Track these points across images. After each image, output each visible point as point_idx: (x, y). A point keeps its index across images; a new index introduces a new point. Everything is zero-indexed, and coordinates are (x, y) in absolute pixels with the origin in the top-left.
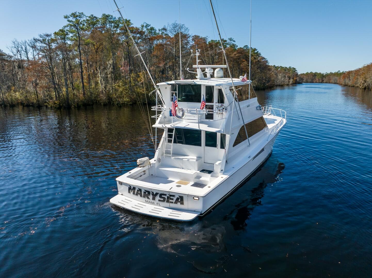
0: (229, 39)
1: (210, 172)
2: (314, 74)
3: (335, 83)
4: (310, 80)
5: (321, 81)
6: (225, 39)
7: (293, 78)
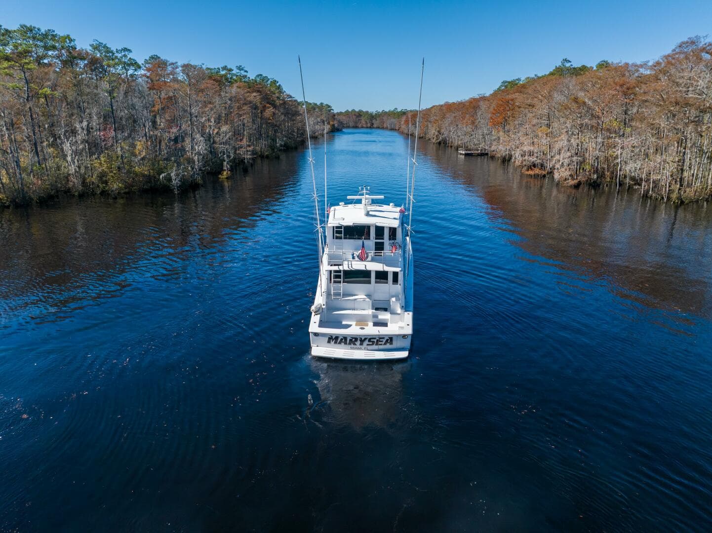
0: (237, 67)
1: (386, 310)
2: (358, 113)
3: (392, 129)
4: (353, 123)
5: (369, 125)
6: (229, 67)
7: (329, 123)
